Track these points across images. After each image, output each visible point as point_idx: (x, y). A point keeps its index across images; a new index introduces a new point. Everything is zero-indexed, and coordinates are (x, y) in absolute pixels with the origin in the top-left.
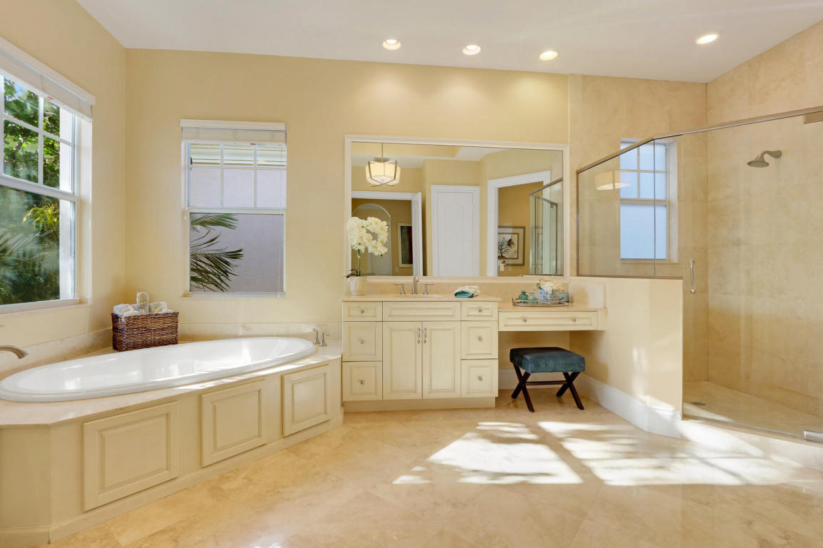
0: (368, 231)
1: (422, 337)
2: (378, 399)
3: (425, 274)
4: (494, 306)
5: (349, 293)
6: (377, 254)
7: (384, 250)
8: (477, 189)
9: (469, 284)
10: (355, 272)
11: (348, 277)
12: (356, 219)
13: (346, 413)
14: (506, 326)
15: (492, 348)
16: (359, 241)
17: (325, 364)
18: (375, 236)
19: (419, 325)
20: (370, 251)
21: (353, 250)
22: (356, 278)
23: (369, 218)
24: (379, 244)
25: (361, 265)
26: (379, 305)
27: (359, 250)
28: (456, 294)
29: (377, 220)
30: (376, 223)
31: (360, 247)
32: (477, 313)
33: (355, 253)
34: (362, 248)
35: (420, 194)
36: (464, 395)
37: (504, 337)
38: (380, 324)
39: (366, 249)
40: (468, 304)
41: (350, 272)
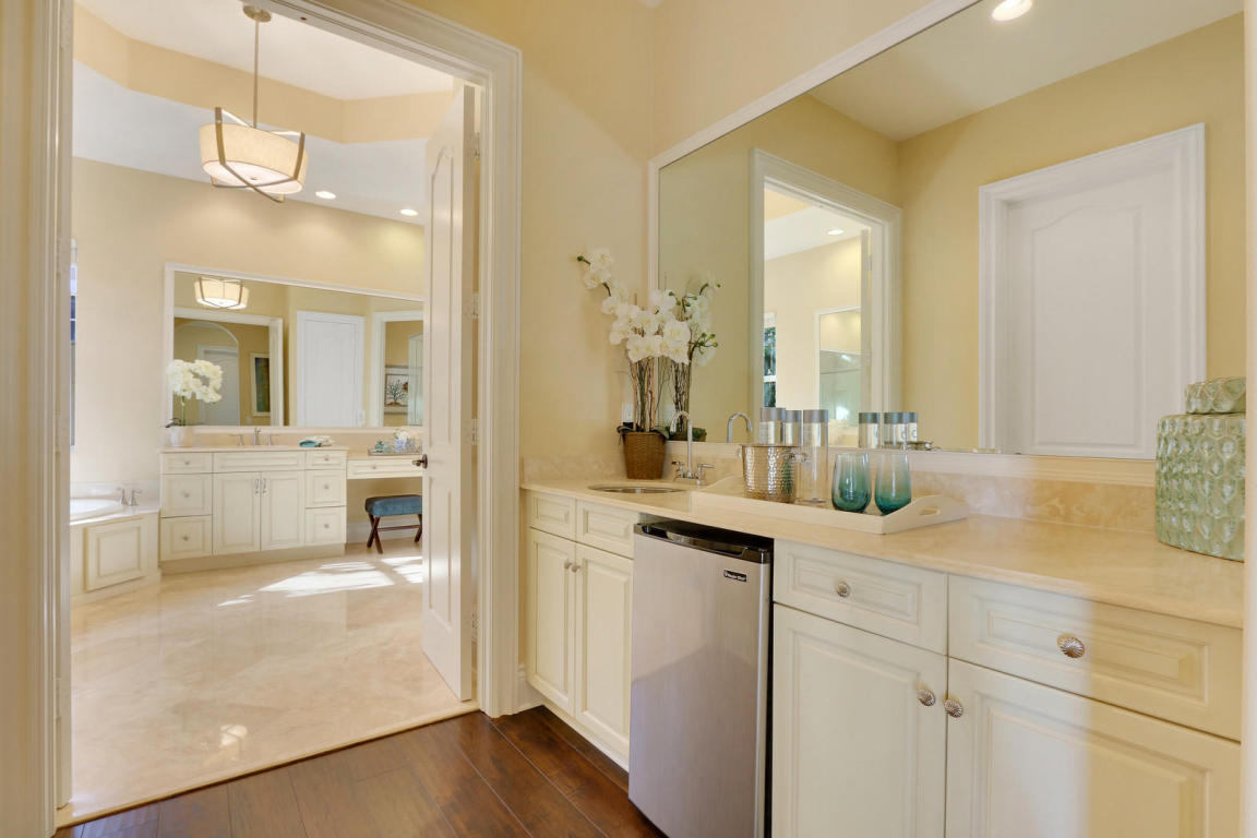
0: (196, 376)
1: (260, 487)
2: (206, 555)
3: (286, 423)
4: (343, 455)
5: (169, 445)
6: (207, 401)
7: (216, 398)
8: (361, 320)
9: (316, 435)
10: (177, 421)
11: (168, 427)
12: (180, 362)
13: (164, 575)
14: (355, 474)
15: (341, 496)
16: (184, 387)
17: (139, 518)
18: (205, 381)
19: (257, 476)
20: (198, 398)
21: (175, 396)
22: (177, 428)
23: (197, 361)
24: (210, 390)
25: (186, 413)
26: (209, 456)
27: (183, 397)
28: (301, 444)
29: (208, 363)
30: (207, 367)
31: (183, 394)
32: (323, 462)
33: (177, 399)
34: (188, 395)
35: (280, 321)
36: (310, 544)
37: (353, 485)
38: (210, 476)
39: (194, 395)
40: (314, 455)
41: (171, 422)
